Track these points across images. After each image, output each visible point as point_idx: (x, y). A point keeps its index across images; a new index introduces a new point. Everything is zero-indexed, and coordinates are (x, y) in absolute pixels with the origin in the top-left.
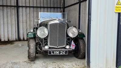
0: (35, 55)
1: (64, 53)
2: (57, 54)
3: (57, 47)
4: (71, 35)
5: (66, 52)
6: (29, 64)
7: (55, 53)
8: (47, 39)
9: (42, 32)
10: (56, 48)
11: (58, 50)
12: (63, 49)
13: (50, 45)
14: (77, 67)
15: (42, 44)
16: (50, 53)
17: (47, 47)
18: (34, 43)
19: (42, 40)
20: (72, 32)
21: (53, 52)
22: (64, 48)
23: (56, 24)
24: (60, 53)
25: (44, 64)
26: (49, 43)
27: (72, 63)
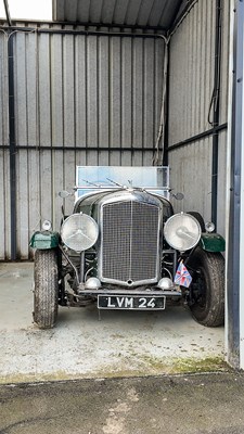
0: (56, 310)
1: (153, 305)
2: (129, 306)
3: (130, 282)
4: (176, 243)
5: (158, 301)
6: (33, 339)
7: (120, 305)
8: (95, 255)
9: (80, 231)
10: (126, 288)
11: (130, 292)
12: (148, 292)
13: (104, 276)
14: (196, 354)
15: (79, 272)
16: (104, 302)
17: (92, 283)
18: (53, 268)
19: (80, 257)
20: (180, 231)
21: (114, 301)
22: (154, 286)
23: (126, 204)
24: (137, 302)
25: (83, 341)
26: (100, 270)
27: (181, 339)
